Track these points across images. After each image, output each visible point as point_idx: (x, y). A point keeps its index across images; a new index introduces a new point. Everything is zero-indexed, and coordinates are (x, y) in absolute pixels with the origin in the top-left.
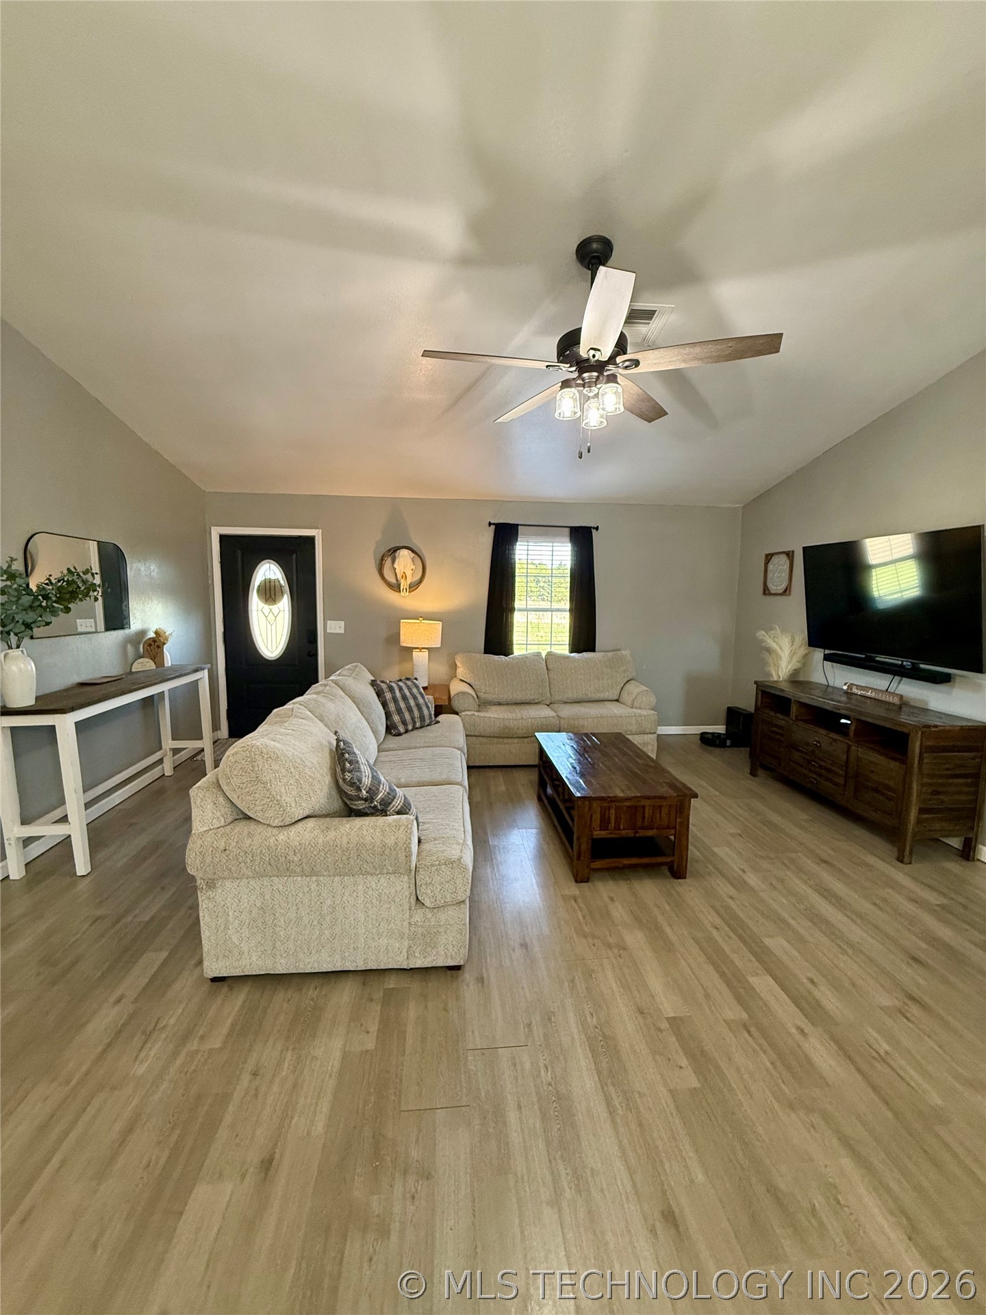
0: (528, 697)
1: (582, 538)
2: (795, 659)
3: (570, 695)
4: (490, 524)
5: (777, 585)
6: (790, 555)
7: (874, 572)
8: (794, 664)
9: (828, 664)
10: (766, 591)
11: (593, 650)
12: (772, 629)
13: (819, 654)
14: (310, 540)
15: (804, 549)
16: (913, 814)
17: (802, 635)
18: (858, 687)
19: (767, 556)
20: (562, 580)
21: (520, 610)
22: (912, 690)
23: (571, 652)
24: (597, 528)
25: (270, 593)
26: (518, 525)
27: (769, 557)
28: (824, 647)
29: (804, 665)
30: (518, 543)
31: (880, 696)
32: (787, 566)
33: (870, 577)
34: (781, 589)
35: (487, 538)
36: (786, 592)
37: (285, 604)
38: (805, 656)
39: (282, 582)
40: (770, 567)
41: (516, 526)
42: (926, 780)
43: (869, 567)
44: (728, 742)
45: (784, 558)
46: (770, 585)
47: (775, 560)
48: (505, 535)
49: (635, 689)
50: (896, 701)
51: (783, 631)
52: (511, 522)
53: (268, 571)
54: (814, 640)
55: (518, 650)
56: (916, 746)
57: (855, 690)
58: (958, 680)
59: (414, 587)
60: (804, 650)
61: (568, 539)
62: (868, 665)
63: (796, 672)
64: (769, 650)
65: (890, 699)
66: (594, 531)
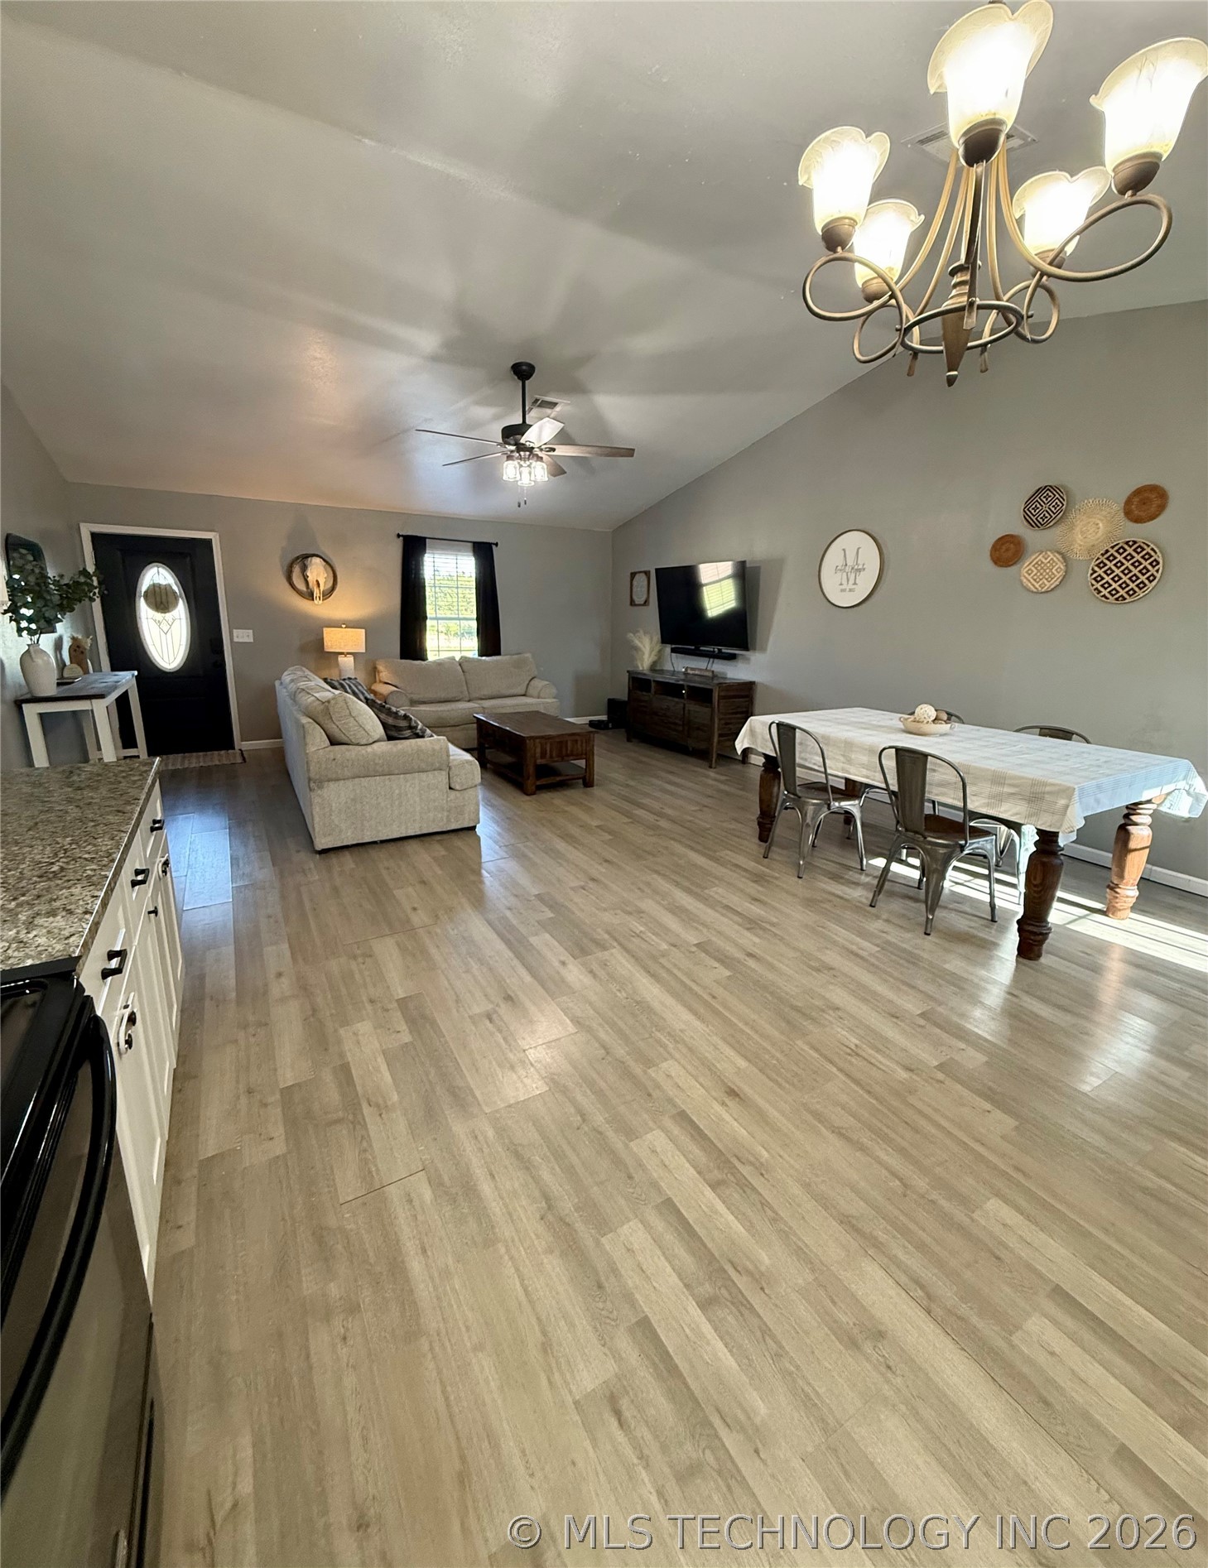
0: (450, 696)
1: (484, 552)
2: (654, 653)
3: (486, 692)
4: (399, 536)
5: (639, 599)
6: (647, 573)
7: (705, 589)
8: (653, 658)
9: (673, 655)
10: (632, 603)
11: (499, 653)
12: (638, 631)
13: (668, 648)
14: (207, 544)
15: (657, 570)
16: (716, 740)
17: (657, 636)
18: (692, 669)
19: (632, 574)
20: (468, 591)
21: (431, 619)
22: (718, 667)
23: (481, 654)
24: (497, 544)
25: (161, 600)
26: (425, 538)
27: (633, 575)
28: (671, 644)
29: (659, 658)
30: (426, 555)
31: (702, 673)
32: (646, 583)
33: (702, 592)
34: (642, 601)
35: (396, 551)
36: (646, 603)
37: (181, 611)
38: (660, 651)
39: (175, 588)
40: (635, 583)
41: (424, 539)
42: (722, 716)
43: (702, 586)
44: (610, 725)
45: (643, 575)
46: (635, 597)
47: (637, 576)
48: (413, 548)
49: (538, 683)
50: (710, 674)
51: (645, 633)
52: (419, 535)
53: (157, 576)
54: (665, 640)
55: (431, 656)
56: (716, 695)
57: (689, 671)
58: (740, 657)
59: (327, 594)
60: (658, 647)
61: (471, 554)
62: (697, 653)
63: (654, 664)
64: (637, 649)
65: (707, 674)
66: (494, 547)
